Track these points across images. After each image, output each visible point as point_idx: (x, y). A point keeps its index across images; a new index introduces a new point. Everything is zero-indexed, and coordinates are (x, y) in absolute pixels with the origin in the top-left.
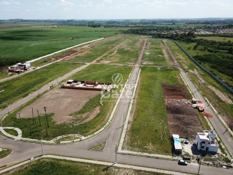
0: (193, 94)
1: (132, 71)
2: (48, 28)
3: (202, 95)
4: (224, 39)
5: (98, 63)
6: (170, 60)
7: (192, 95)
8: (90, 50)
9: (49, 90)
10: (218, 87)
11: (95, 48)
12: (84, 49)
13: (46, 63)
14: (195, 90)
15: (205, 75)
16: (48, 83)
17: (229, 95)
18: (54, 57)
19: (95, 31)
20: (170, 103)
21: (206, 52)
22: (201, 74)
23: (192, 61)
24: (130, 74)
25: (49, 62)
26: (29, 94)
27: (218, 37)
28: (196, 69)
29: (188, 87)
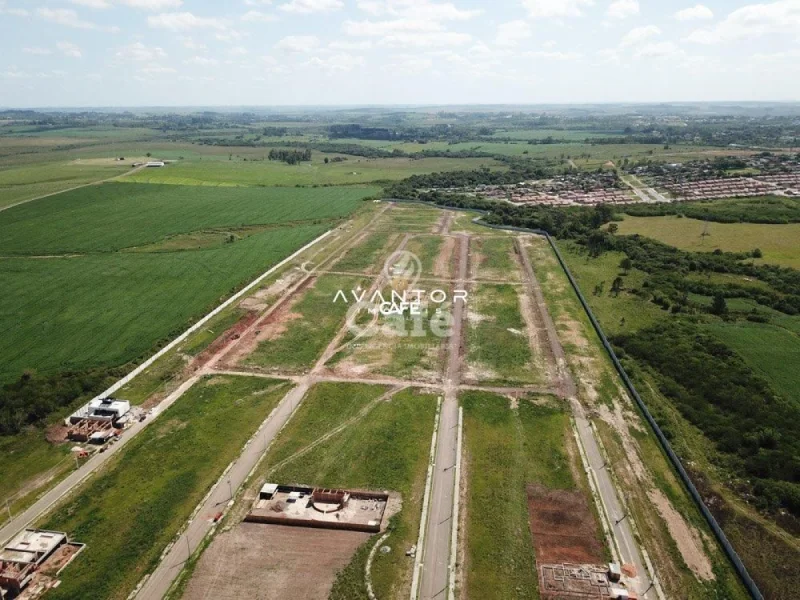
0: (612, 535)
1: (437, 417)
2: (134, 171)
3: (636, 537)
4: (703, 235)
5: (333, 379)
6: (543, 355)
7: (608, 537)
8: (298, 308)
9: (215, 534)
10: (678, 498)
11: (311, 291)
12: (278, 297)
13: (173, 383)
14: (618, 515)
15: (645, 435)
16: (203, 495)
17: (705, 536)
18: (191, 353)
19: (297, 186)
20: (554, 584)
21: (647, 306)
22: (632, 431)
23: (607, 355)
24: (435, 434)
25: (179, 377)
26: (162, 557)
27: (685, 219)
28: (622, 400)
29: (600, 499)
